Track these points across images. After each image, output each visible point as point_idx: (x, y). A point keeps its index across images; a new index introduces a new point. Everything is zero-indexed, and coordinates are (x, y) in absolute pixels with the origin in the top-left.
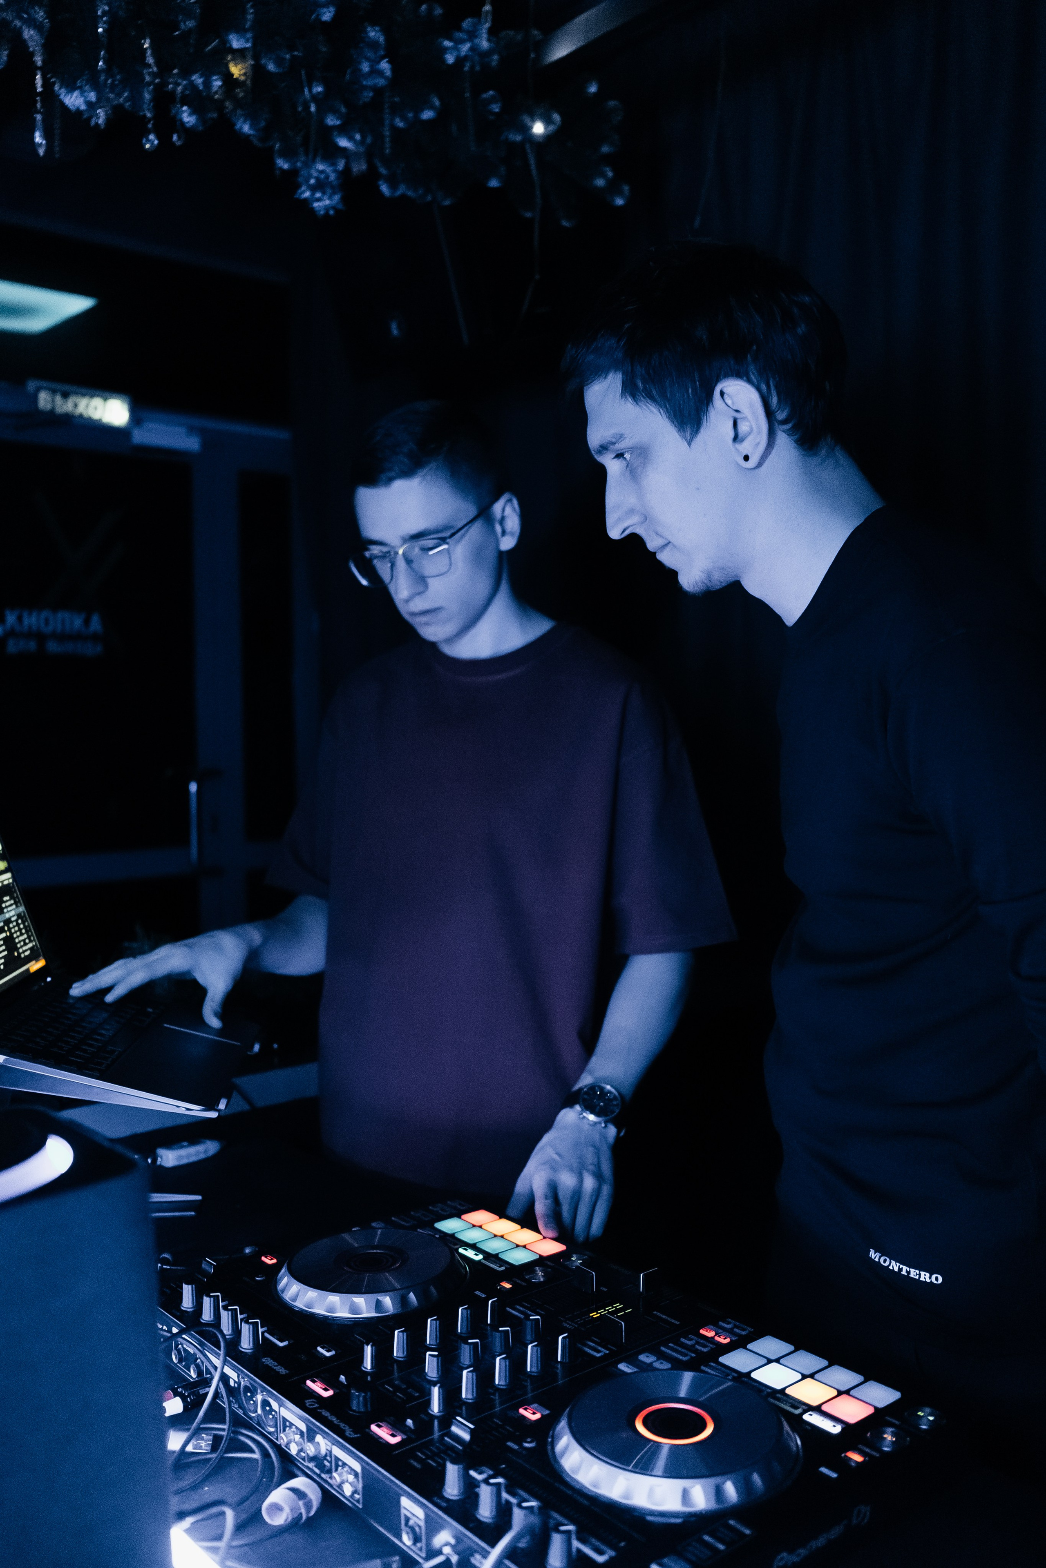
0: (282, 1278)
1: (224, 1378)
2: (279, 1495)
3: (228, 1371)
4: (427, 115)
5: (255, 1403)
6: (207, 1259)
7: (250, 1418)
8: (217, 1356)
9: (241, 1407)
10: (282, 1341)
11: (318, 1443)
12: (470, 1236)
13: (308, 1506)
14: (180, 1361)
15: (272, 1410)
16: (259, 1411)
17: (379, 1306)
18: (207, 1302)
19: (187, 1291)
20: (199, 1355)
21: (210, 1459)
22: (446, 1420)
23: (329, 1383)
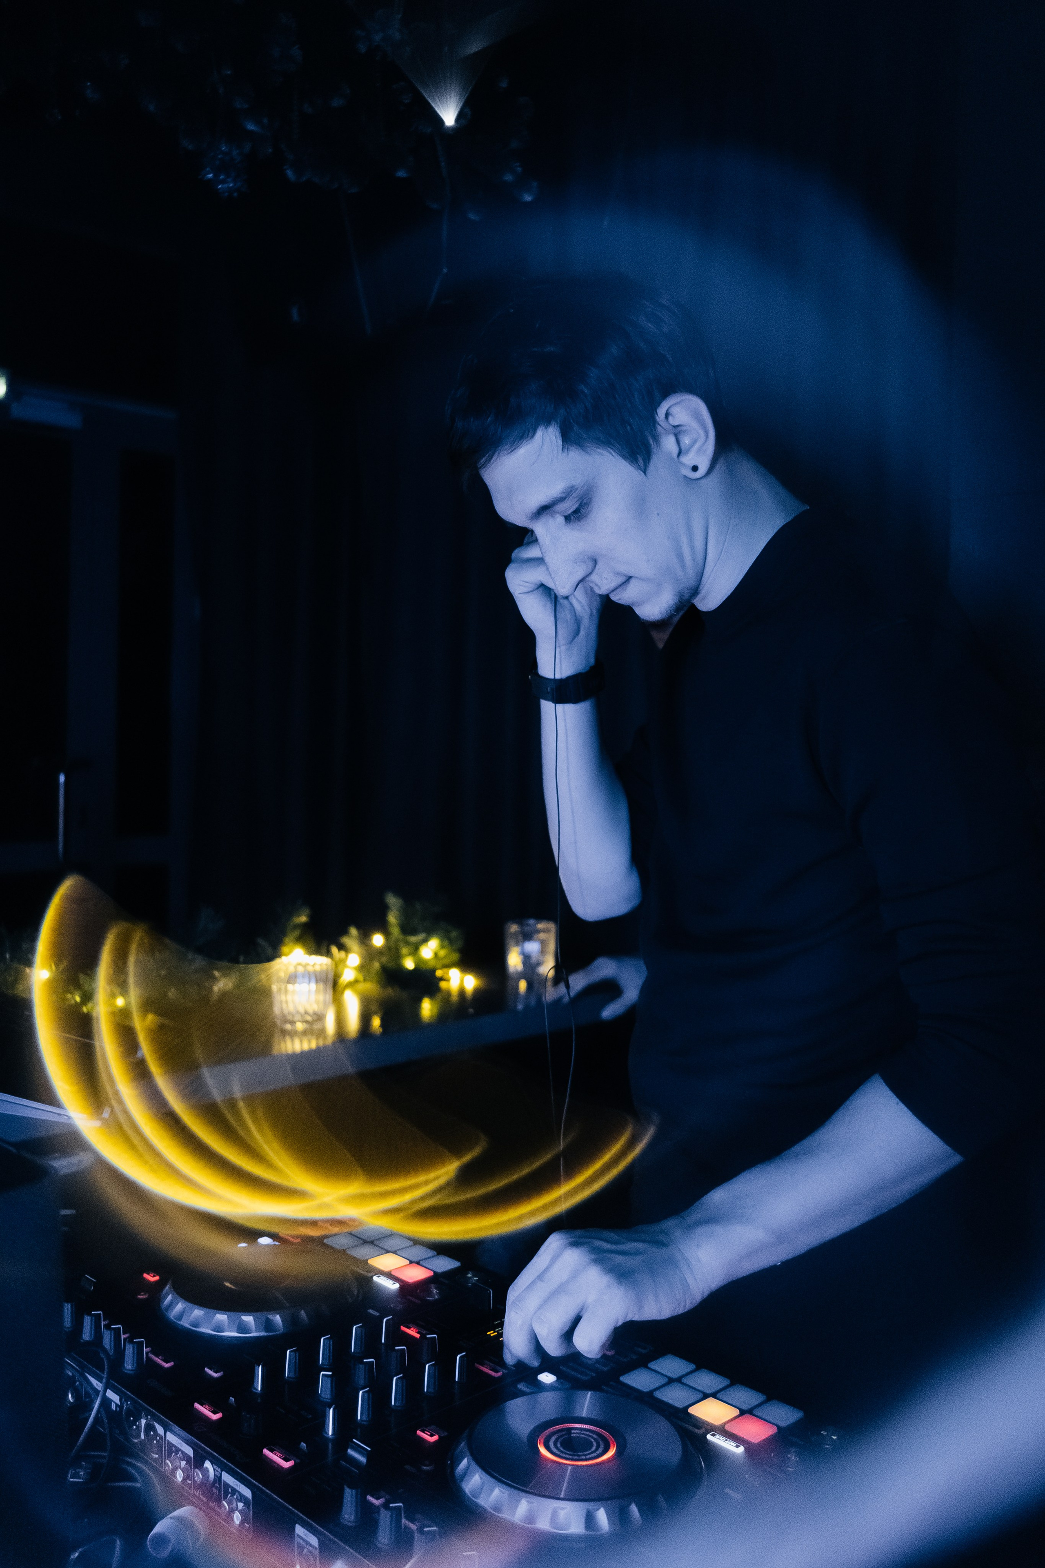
0: (167, 1295)
1: (106, 1402)
2: (165, 1526)
3: (110, 1394)
5: (139, 1428)
6: (86, 1275)
7: (132, 1443)
8: (99, 1379)
9: (123, 1432)
10: (167, 1362)
11: (207, 1469)
13: (195, 1537)
15: (156, 1434)
16: (142, 1437)
17: (268, 1325)
18: (87, 1321)
19: (67, 1309)
20: (78, 1377)
21: (89, 1489)
22: (342, 1441)
23: (216, 1406)
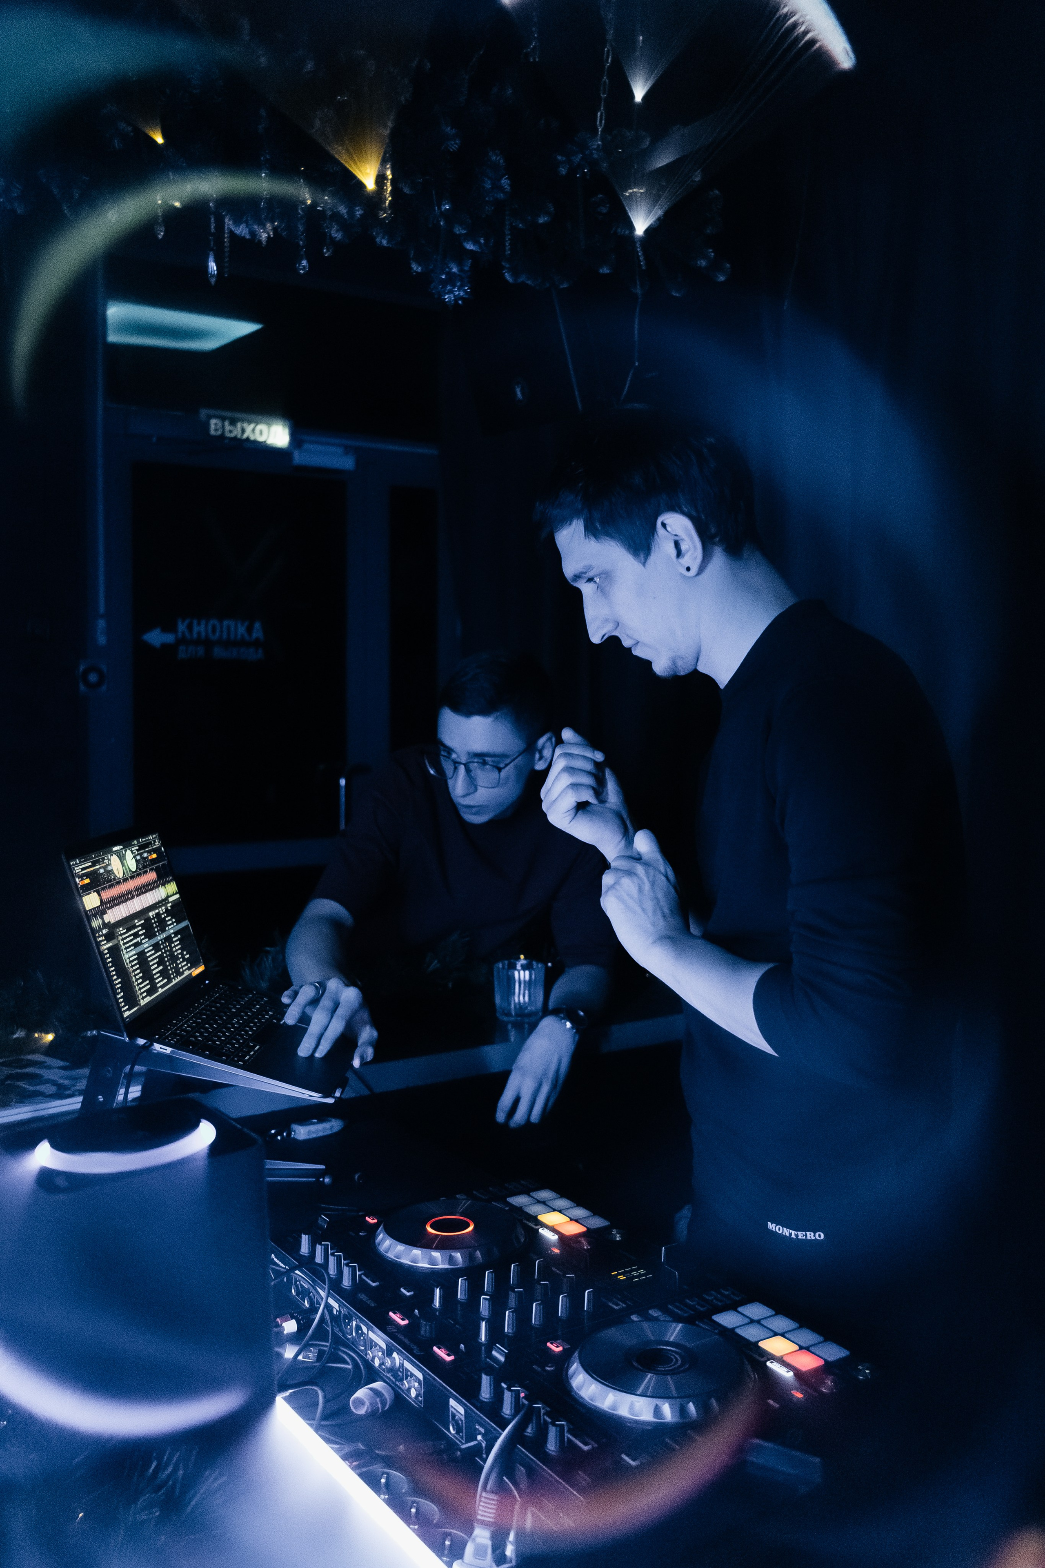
0: (379, 1235)
1: (328, 1307)
2: (361, 1393)
3: (331, 1301)
4: (543, 219)
5: (351, 1328)
6: (322, 1216)
7: (348, 1339)
8: (324, 1290)
9: (341, 1330)
10: (374, 1282)
11: (394, 1358)
12: (534, 1210)
13: (384, 1403)
14: (298, 1294)
15: (363, 1333)
16: (354, 1334)
17: (451, 1260)
18: (319, 1248)
19: (305, 1239)
20: (312, 1289)
21: (315, 1366)
22: (490, 1345)
23: (405, 1315)
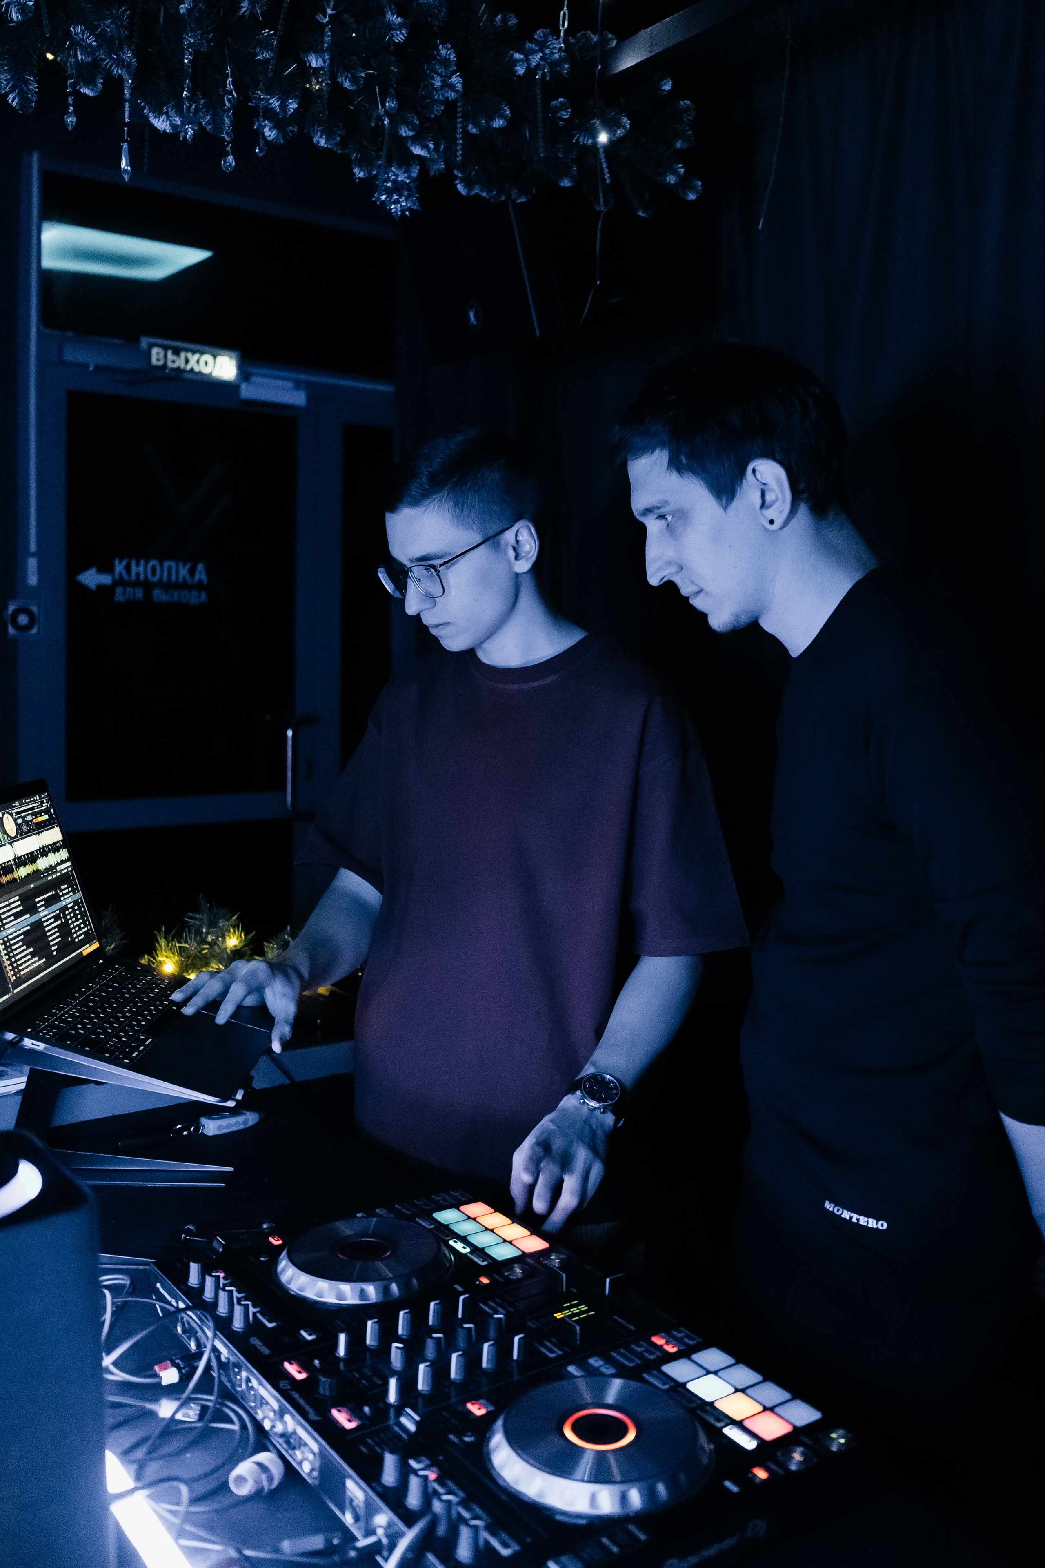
0: (282, 1260)
1: (215, 1352)
2: (245, 1468)
3: (219, 1345)
4: (498, 123)
5: (241, 1380)
6: (218, 1237)
7: (235, 1390)
8: (212, 1331)
9: (230, 1381)
10: (270, 1322)
11: (286, 1423)
12: (464, 1228)
13: (271, 1479)
14: (184, 1331)
15: (253, 1387)
16: (243, 1387)
17: (363, 1294)
18: (209, 1280)
19: (194, 1269)
20: (198, 1329)
21: (195, 1428)
22: (399, 1410)
23: (304, 1366)
